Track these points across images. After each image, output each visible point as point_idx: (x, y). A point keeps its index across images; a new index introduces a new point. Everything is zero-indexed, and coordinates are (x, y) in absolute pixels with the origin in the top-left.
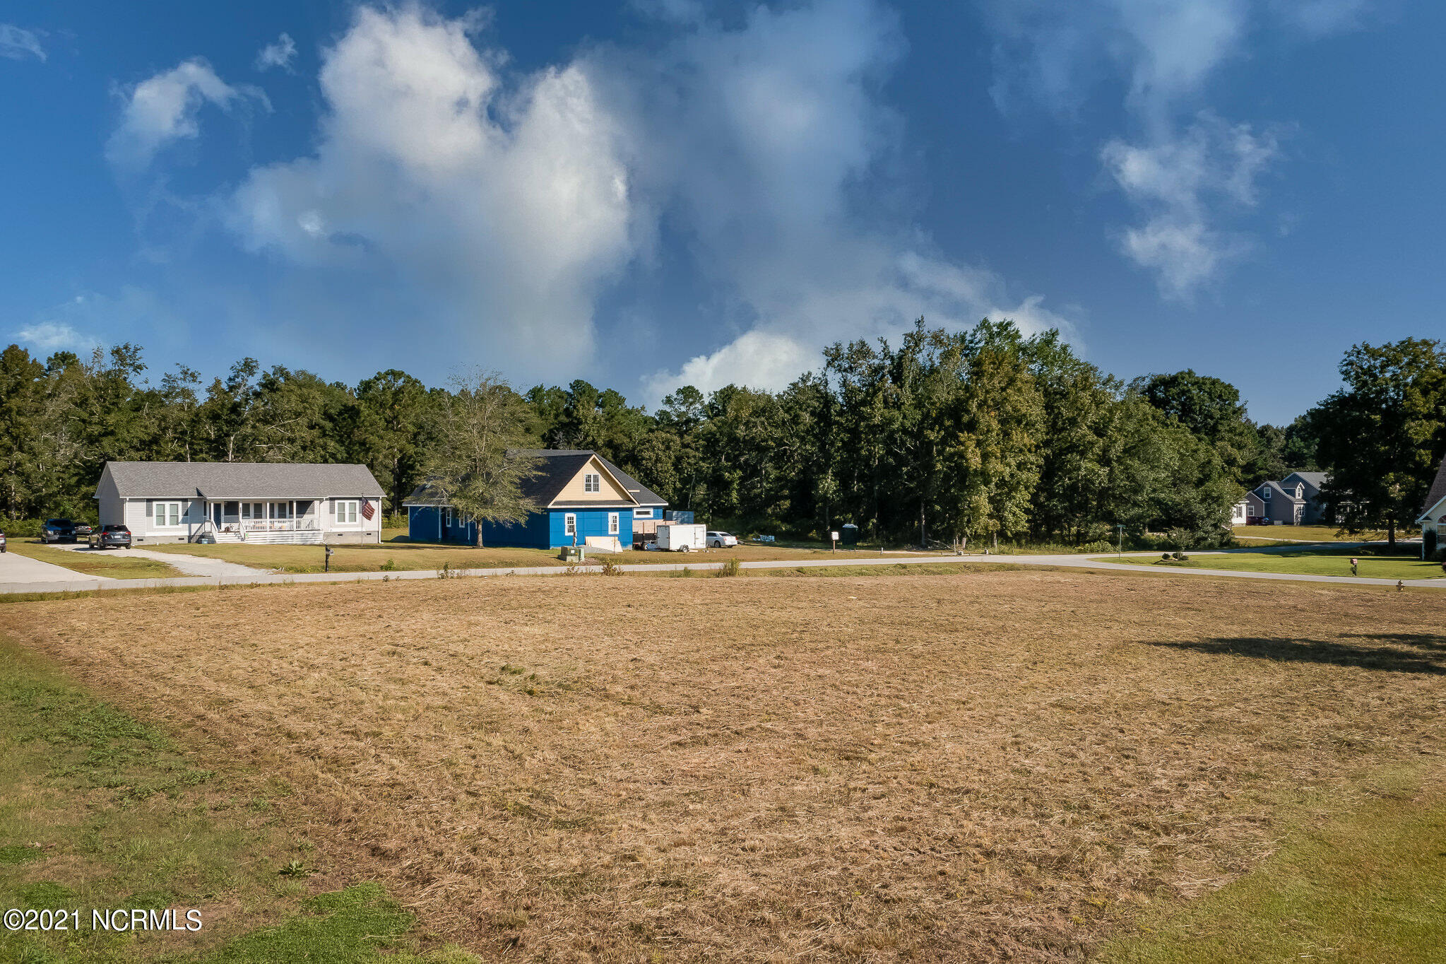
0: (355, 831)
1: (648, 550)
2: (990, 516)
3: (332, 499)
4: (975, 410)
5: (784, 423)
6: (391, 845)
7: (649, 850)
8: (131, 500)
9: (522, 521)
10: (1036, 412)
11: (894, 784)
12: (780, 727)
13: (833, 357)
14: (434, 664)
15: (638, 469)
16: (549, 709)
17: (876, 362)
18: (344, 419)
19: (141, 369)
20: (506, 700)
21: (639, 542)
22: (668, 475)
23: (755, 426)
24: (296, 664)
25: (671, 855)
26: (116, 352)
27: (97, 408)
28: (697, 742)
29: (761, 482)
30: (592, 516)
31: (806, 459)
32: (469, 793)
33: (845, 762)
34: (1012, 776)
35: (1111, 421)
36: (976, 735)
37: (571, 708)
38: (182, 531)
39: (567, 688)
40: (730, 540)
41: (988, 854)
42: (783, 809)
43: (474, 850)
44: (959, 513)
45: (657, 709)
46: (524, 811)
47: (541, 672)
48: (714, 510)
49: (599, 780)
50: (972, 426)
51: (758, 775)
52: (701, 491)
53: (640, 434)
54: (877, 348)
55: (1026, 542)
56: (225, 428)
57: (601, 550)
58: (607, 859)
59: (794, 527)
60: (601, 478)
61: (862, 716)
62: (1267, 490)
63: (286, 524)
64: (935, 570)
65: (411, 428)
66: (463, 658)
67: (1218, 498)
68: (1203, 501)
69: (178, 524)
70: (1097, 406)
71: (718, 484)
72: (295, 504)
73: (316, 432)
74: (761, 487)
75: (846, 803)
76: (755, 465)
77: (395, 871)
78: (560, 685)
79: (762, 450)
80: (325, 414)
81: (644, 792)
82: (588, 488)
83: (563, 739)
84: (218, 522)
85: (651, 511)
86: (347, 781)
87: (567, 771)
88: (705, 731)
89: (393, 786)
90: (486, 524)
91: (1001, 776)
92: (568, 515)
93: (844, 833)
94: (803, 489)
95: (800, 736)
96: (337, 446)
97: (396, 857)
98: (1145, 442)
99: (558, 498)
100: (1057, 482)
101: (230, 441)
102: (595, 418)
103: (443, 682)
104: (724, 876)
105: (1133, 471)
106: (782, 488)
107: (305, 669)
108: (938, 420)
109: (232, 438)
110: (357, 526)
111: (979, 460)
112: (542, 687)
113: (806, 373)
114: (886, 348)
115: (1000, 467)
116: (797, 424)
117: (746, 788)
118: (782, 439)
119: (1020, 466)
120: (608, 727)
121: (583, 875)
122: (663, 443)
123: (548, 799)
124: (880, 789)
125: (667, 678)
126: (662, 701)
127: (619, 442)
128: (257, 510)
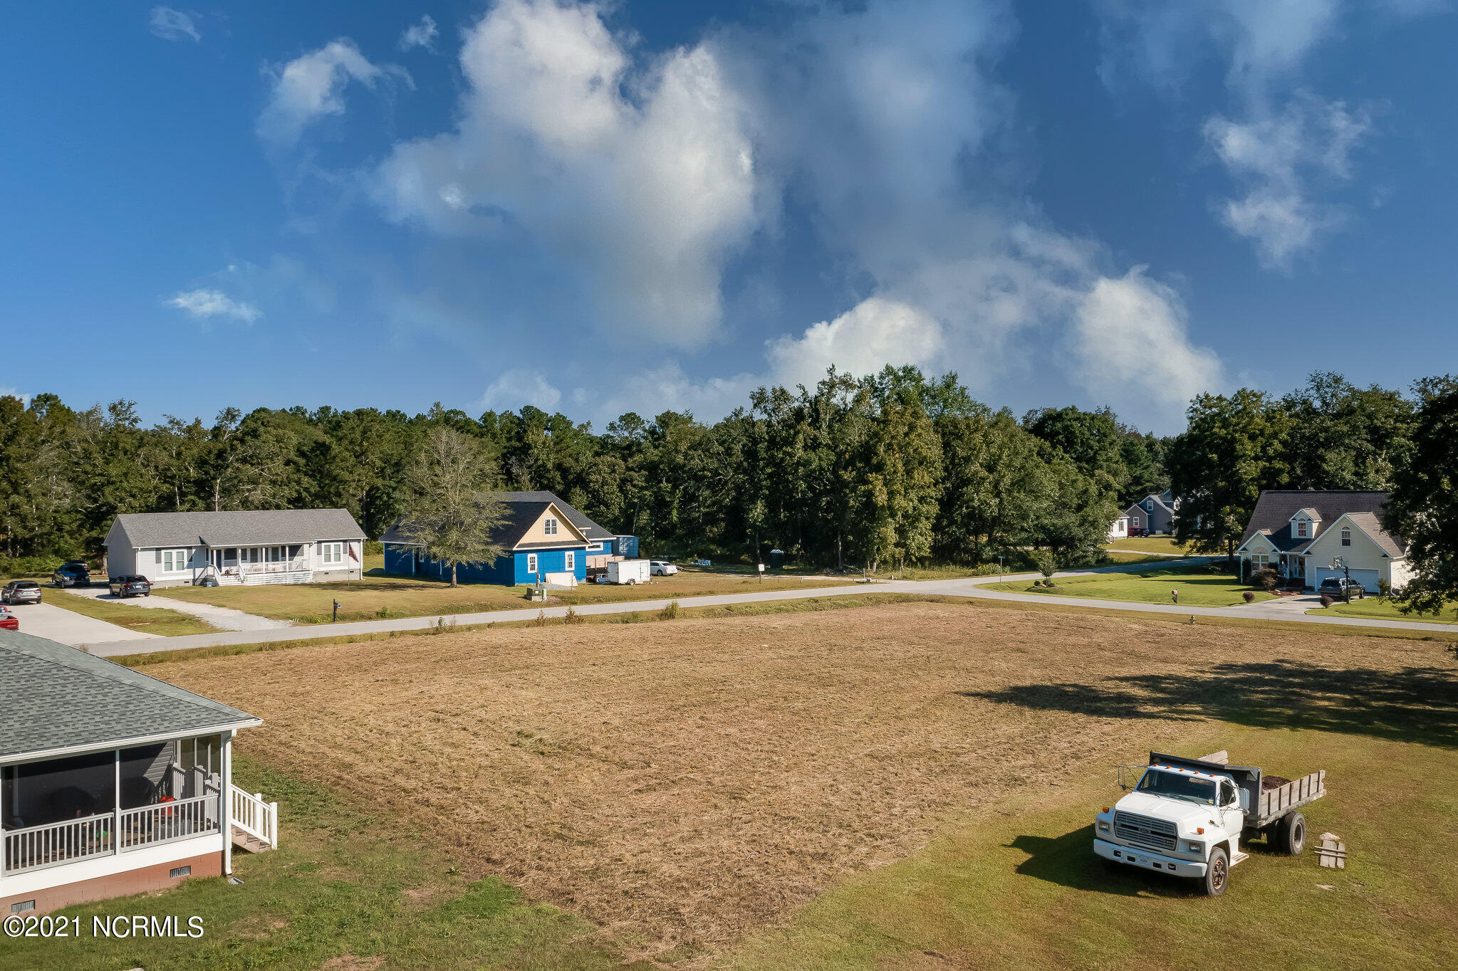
0: (473, 850)
1: (600, 583)
2: (897, 545)
3: (319, 542)
4: (882, 453)
5: (718, 454)
6: (496, 856)
7: (628, 856)
8: (142, 550)
9: (491, 563)
10: (934, 452)
11: (757, 814)
12: (698, 776)
13: (759, 399)
14: (470, 729)
15: (586, 490)
16: (557, 767)
17: (796, 404)
18: (316, 455)
19: (137, 422)
20: (525, 759)
21: (592, 576)
22: (614, 497)
23: (693, 458)
24: (375, 731)
25: (639, 858)
26: (113, 408)
27: (99, 461)
28: (650, 789)
29: (699, 507)
30: (551, 556)
31: (738, 488)
32: (527, 826)
33: (733, 801)
34: (821, 808)
35: (1000, 458)
36: (811, 779)
37: (572, 765)
38: (188, 575)
39: (565, 749)
40: (671, 569)
41: (791, 853)
42: (696, 831)
43: (540, 858)
44: (871, 542)
45: (624, 765)
46: (559, 836)
47: (545, 736)
48: (656, 531)
49: (596, 816)
50: (879, 468)
51: (684, 810)
52: (644, 517)
53: (587, 457)
54: (796, 393)
55: (930, 564)
56: (212, 472)
57: (559, 586)
58: (608, 861)
59: (727, 551)
60: (558, 521)
61: (748, 768)
62: (1150, 504)
63: (279, 566)
64: (842, 603)
65: (379, 463)
66: (489, 724)
67: (1094, 521)
68: (1081, 525)
69: (183, 569)
70: (988, 446)
71: (660, 506)
72: (287, 548)
73: (290, 468)
74: (698, 513)
75: (729, 826)
76: (693, 494)
77: (503, 870)
78: (560, 747)
79: (698, 479)
80: (298, 450)
81: (623, 823)
82: (547, 532)
83: (569, 788)
84: (219, 566)
85: (602, 544)
86: (455, 821)
87: (577, 810)
88: (654, 781)
89: (483, 823)
90: (460, 565)
91: (815, 807)
92: (530, 555)
93: (725, 844)
94: (736, 514)
95: (710, 783)
96: (310, 481)
97: (500, 863)
98: (1030, 475)
99: (522, 541)
100: (957, 510)
101: (216, 484)
102: (544, 443)
103: (482, 745)
104: (665, 867)
105: (1019, 502)
106: (718, 511)
107: (384, 735)
108: (850, 463)
109: (218, 481)
110: (342, 565)
111: (885, 497)
112: (549, 749)
113: (738, 408)
114: (805, 393)
115: (903, 503)
116: (730, 455)
117: (677, 818)
118: (717, 469)
119: (922, 500)
120: (596, 779)
121: (597, 869)
122: (609, 467)
123: (570, 829)
124: (749, 817)
125: (629, 739)
126: (626, 758)
127: (568, 465)
128: (253, 555)
